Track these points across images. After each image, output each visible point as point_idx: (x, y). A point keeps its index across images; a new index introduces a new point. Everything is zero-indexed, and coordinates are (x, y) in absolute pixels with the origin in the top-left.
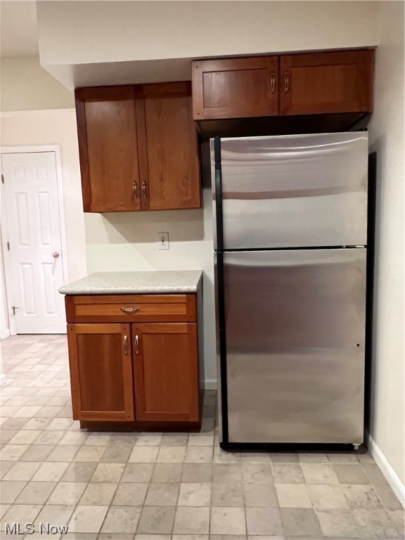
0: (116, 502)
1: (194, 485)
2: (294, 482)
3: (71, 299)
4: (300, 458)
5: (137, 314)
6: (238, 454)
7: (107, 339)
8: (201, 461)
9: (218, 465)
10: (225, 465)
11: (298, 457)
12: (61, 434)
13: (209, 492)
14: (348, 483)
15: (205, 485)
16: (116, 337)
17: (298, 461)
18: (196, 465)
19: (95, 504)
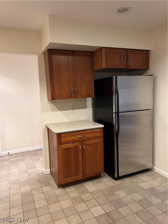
1: (118, 191)
5: (84, 138)
7: (73, 149)
8: (112, 185)
13: (124, 192)
15: (121, 191)
16: (77, 148)
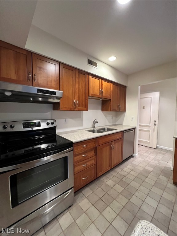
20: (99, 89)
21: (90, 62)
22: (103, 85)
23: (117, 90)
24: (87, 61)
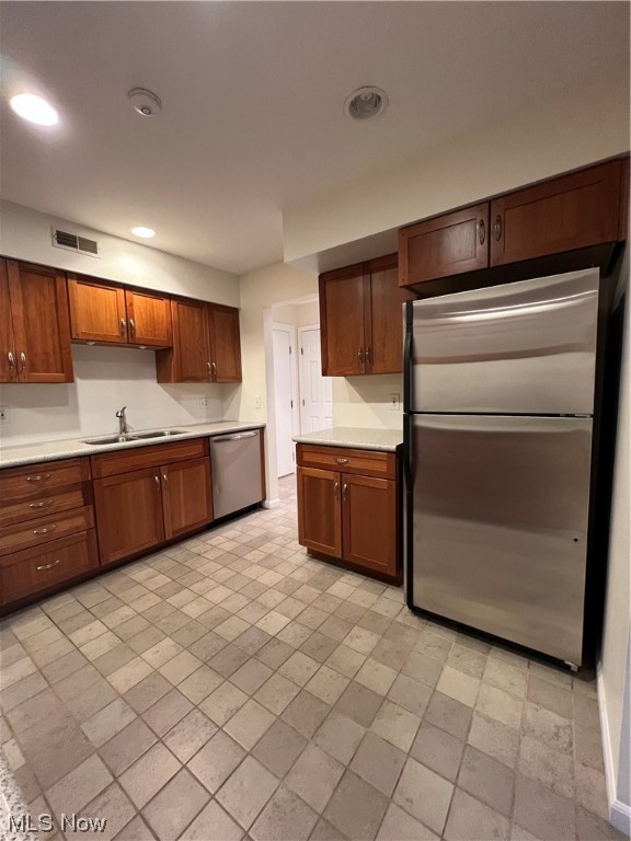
0: (299, 620)
1: (366, 631)
2: (467, 672)
3: (300, 446)
4: (492, 651)
5: (347, 465)
6: (425, 621)
7: (323, 483)
8: (385, 614)
9: (399, 623)
10: (405, 626)
11: (490, 649)
12: (292, 553)
13: (375, 644)
14: (538, 704)
15: (375, 635)
16: (330, 482)
17: (488, 653)
18: (378, 616)
19: (284, 614)
20: (114, 319)
21: (65, 239)
22: (131, 305)
23: (197, 319)
24: (53, 236)
